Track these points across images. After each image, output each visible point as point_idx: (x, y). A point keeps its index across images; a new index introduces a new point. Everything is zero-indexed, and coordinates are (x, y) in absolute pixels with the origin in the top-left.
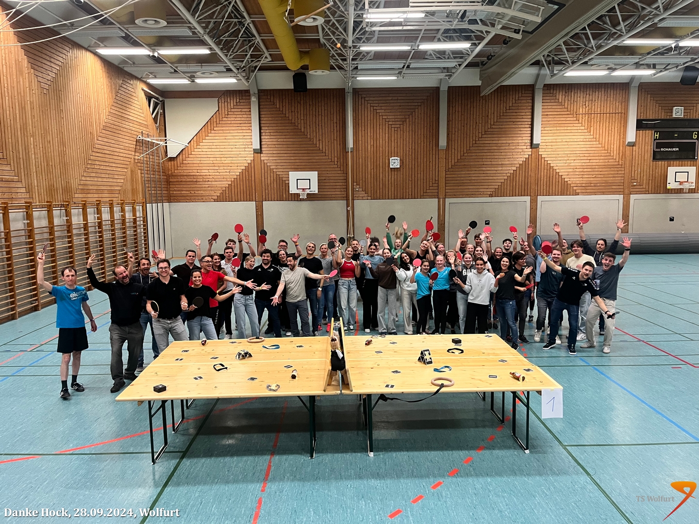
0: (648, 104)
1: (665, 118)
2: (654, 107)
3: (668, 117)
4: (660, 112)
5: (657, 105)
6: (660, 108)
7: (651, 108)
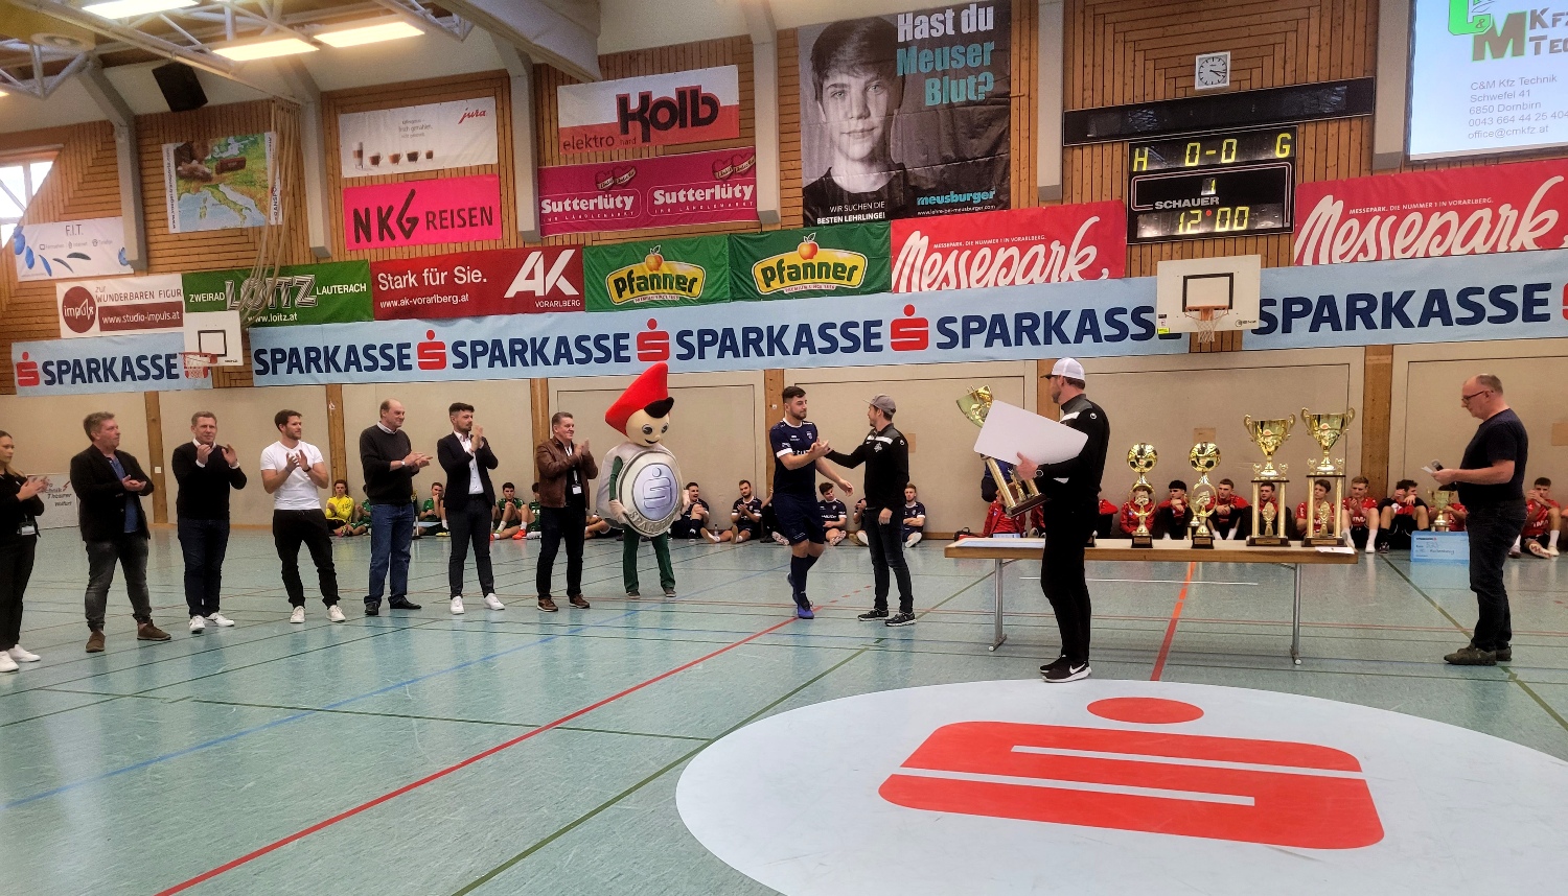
0: (1109, 55)
1: (1170, 97)
2: (1129, 65)
3: (1181, 95)
4: (1149, 78)
5: (1140, 56)
6: (1150, 65)
7: (1119, 68)
